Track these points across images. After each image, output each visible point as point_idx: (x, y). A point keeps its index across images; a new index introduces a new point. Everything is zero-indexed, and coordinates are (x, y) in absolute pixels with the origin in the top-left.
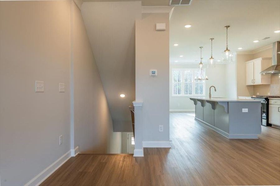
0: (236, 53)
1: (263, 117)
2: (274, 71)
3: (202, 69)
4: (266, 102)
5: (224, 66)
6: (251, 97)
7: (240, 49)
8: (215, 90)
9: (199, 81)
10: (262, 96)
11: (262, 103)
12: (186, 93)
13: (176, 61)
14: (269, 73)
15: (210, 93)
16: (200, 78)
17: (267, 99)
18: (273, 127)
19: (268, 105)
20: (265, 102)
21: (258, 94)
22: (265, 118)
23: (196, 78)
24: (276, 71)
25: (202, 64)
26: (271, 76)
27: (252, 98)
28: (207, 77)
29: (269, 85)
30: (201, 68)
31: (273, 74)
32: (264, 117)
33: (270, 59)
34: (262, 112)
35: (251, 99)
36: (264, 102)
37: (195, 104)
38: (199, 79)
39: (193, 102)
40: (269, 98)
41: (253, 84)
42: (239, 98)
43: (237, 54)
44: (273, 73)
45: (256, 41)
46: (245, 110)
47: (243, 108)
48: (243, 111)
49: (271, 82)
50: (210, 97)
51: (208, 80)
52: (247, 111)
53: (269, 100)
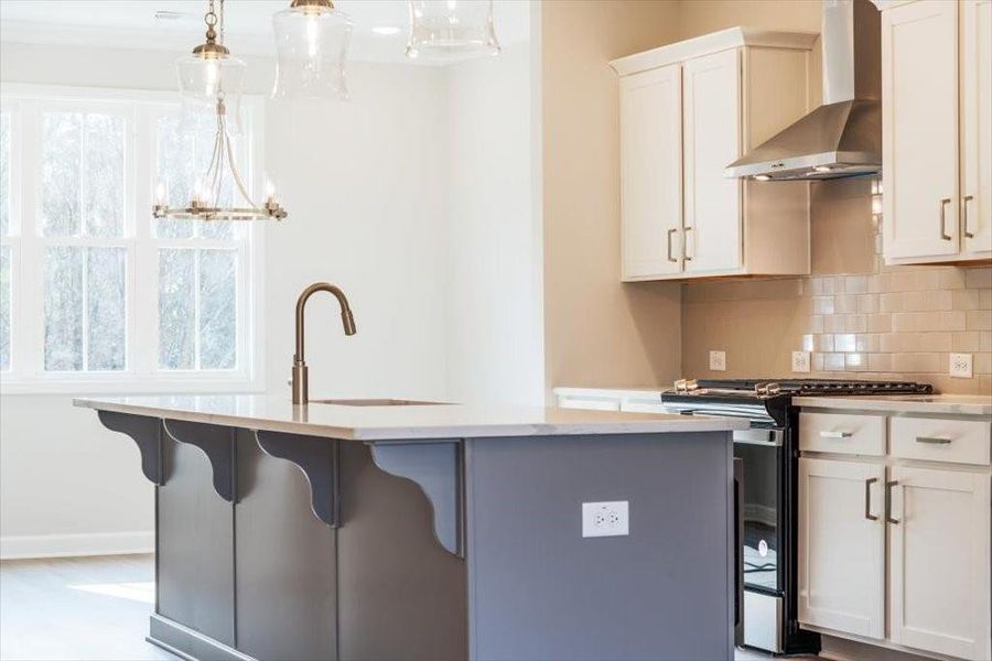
1: (748, 578)
3: (221, 109)
4: (779, 433)
6: (657, 395)
8: (349, 327)
9: (196, 223)
10: (748, 384)
11: (740, 449)
12: (66, 354)
14: (797, 176)
15: (299, 357)
16: (207, 198)
17: (786, 411)
19: (790, 458)
20: (772, 437)
21: (718, 362)
22: (770, 580)
23: (160, 194)
24: (850, 156)
25: (222, 50)
26: (813, 198)
27: (667, 398)
28: (269, 190)
29: (804, 278)
30: (210, 90)
31: (825, 179)
32: (760, 569)
33: (806, 43)
34: (746, 531)
35: (665, 408)
36: (759, 438)
37: (159, 467)
38: (195, 209)
39: (127, 450)
40: (797, 401)
41: (672, 271)
42: (566, 404)
44: (824, 169)
46: (606, 519)
47: (587, 501)
48: (590, 529)
49: (817, 248)
50: (295, 401)
51: (280, 215)
52: (622, 528)
53: (802, 415)
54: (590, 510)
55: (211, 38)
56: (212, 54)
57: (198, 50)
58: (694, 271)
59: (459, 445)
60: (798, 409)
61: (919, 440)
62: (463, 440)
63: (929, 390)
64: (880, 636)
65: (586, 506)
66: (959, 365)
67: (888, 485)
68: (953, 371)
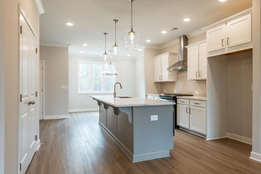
0: (144, 47)
2: (181, 67)
3: (110, 63)
4: (174, 101)
5: (134, 61)
6: (158, 95)
7: (148, 41)
8: (121, 88)
9: (109, 76)
12: (95, 90)
13: (82, 52)
14: (176, 69)
15: (115, 91)
16: (109, 73)
17: (175, 98)
18: (181, 130)
23: (104, 72)
24: (183, 67)
26: (177, 73)
27: (160, 96)
28: (115, 72)
29: (176, 82)
33: (176, 54)
37: (100, 104)
38: (107, 74)
39: (96, 102)
40: (177, 97)
41: (160, 81)
43: (146, 48)
44: (179, 69)
45: (164, 32)
46: (154, 118)
47: (152, 115)
48: (152, 120)
49: (178, 78)
50: (114, 97)
51: (117, 75)
52: (157, 119)
53: (177, 99)
54: (152, 116)
55: (105, 53)
56: (106, 55)
57: (104, 54)
58: (163, 81)
59: (132, 107)
60: (177, 98)
61: (194, 103)
62: (133, 107)
63: (193, 96)
64: (189, 128)
65: (151, 116)
66: (197, 93)
67: (190, 109)
68: (196, 93)
